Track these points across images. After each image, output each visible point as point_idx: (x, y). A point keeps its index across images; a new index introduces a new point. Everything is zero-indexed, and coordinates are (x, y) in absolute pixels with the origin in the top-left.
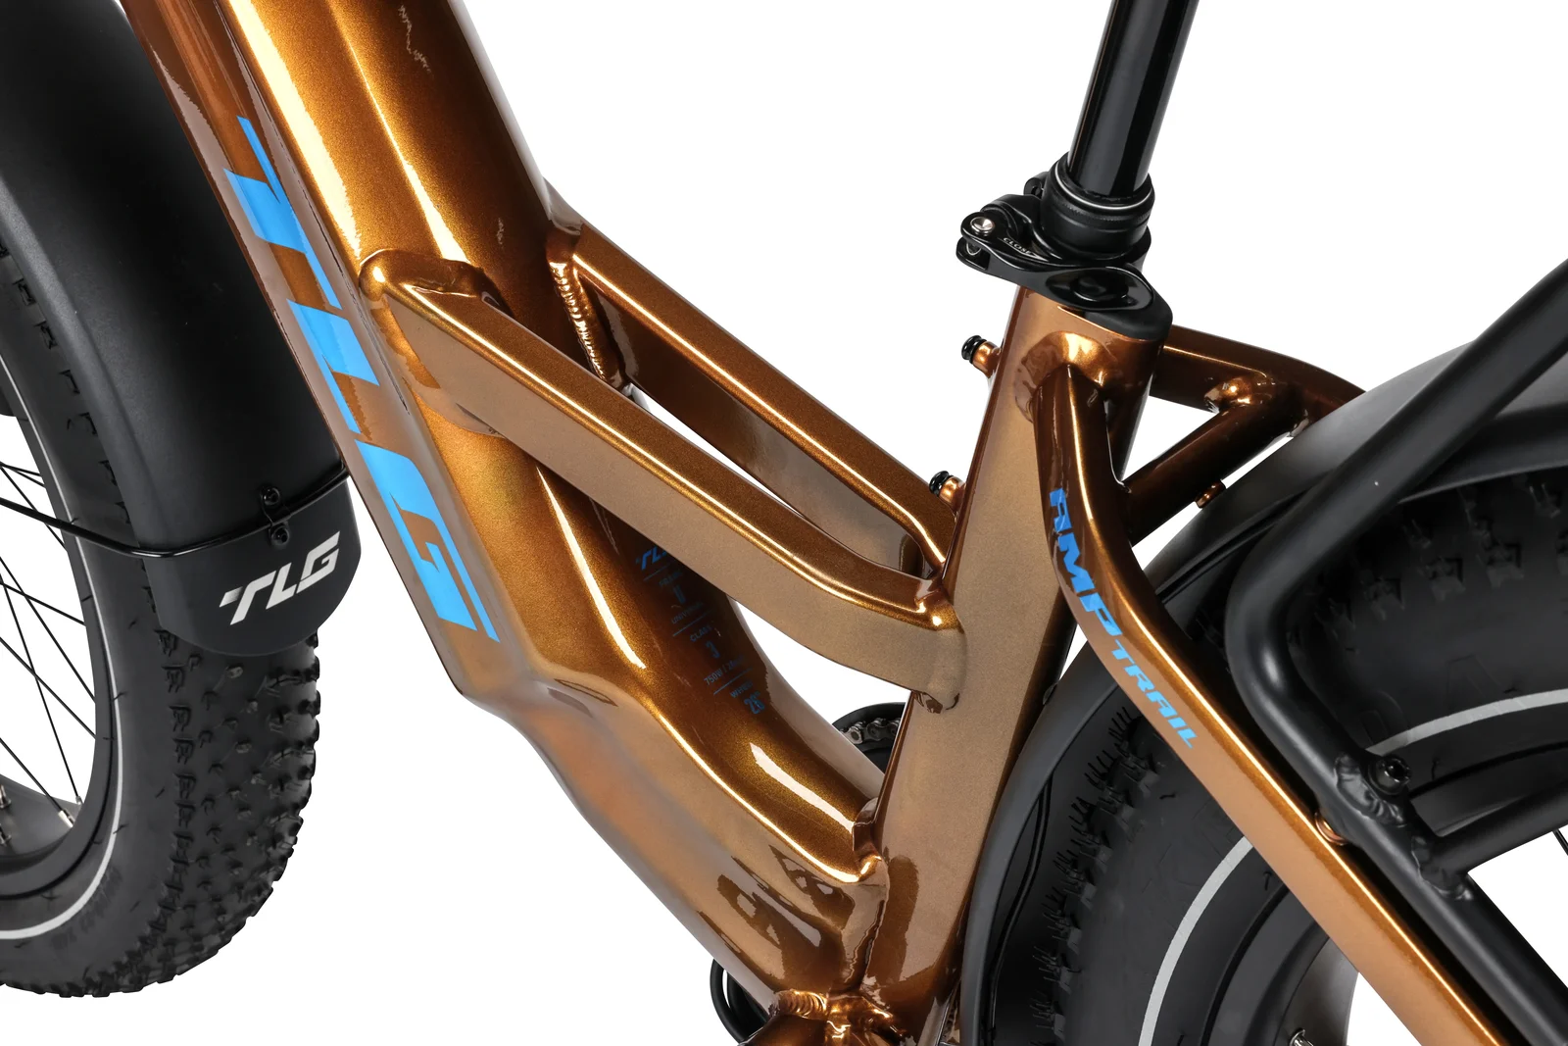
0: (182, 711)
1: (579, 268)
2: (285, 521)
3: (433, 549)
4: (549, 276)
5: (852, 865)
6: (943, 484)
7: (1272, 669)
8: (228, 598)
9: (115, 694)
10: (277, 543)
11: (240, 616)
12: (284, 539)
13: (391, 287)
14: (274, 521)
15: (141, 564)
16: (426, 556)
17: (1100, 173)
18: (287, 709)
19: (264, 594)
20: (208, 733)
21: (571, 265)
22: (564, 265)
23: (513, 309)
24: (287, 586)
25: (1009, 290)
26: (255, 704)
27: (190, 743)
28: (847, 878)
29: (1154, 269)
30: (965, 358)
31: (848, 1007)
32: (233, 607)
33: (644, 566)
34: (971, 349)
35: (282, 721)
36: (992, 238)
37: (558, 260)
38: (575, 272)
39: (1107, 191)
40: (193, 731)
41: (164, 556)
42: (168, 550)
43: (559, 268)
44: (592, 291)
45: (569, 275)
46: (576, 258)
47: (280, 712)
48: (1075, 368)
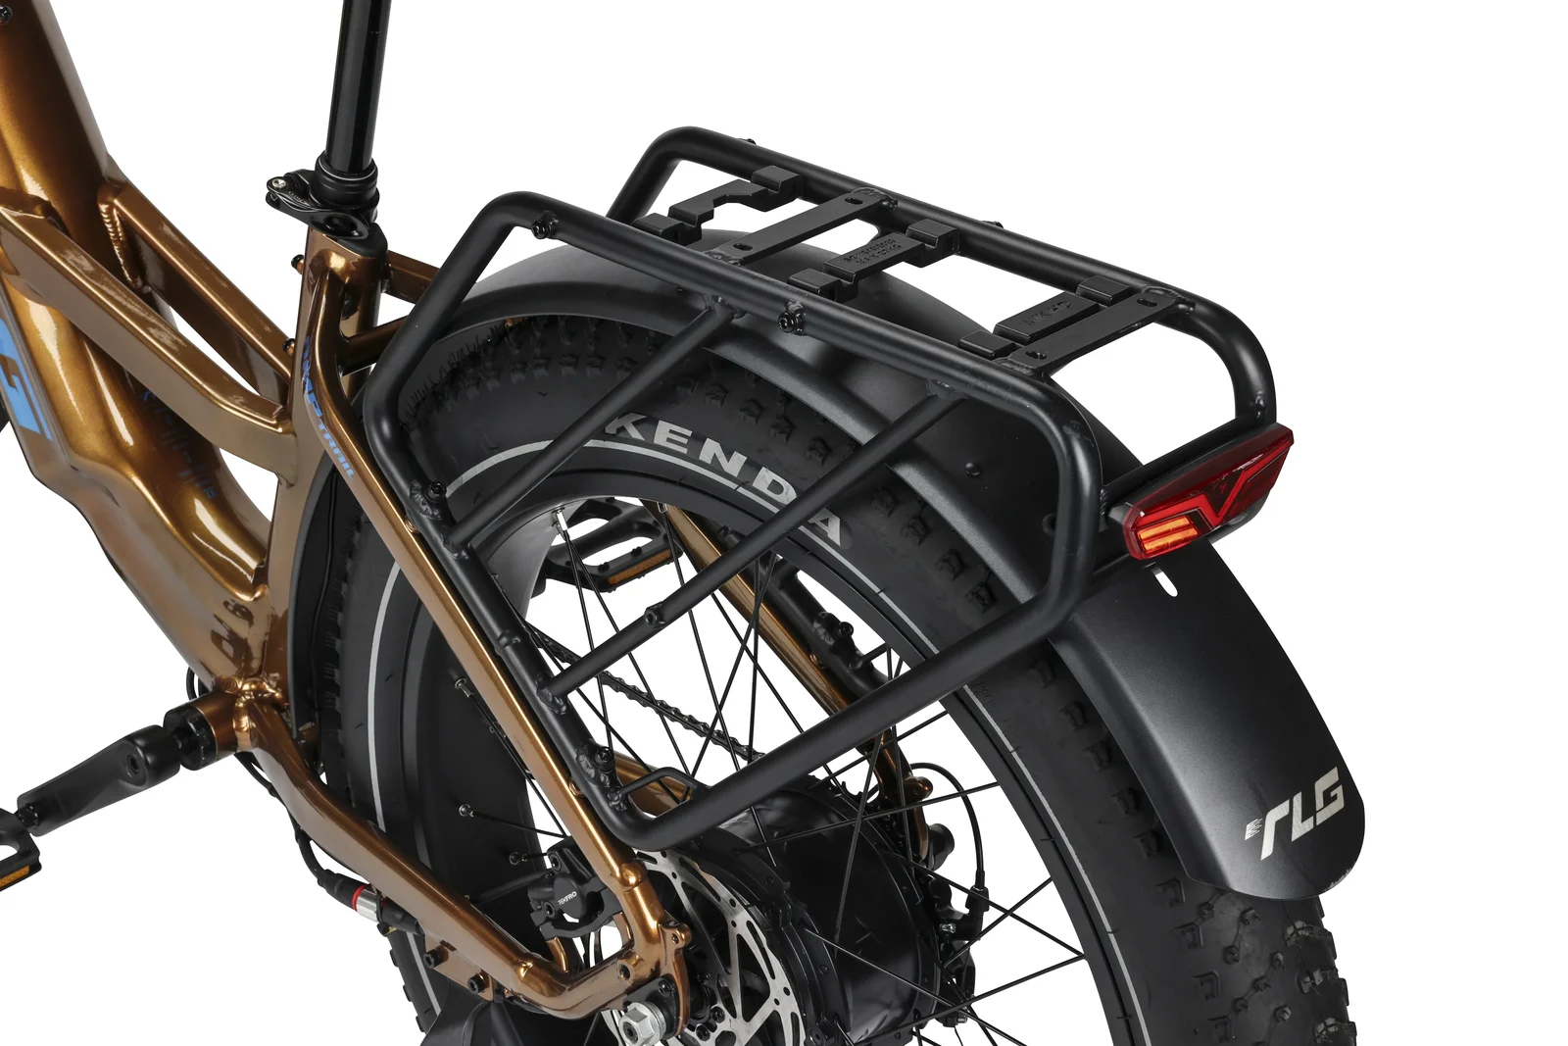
1: (118, 209)
3: (16, 379)
4: (98, 212)
5: (252, 592)
7: (386, 427)
17: (341, 160)
21: (112, 206)
22: (107, 206)
23: (71, 232)
28: (245, 598)
31: (253, 686)
33: (145, 399)
36: (284, 191)
37: (105, 203)
38: (115, 211)
39: (346, 170)
43: (103, 206)
44: (126, 224)
45: (109, 212)
46: (116, 202)
48: (332, 272)
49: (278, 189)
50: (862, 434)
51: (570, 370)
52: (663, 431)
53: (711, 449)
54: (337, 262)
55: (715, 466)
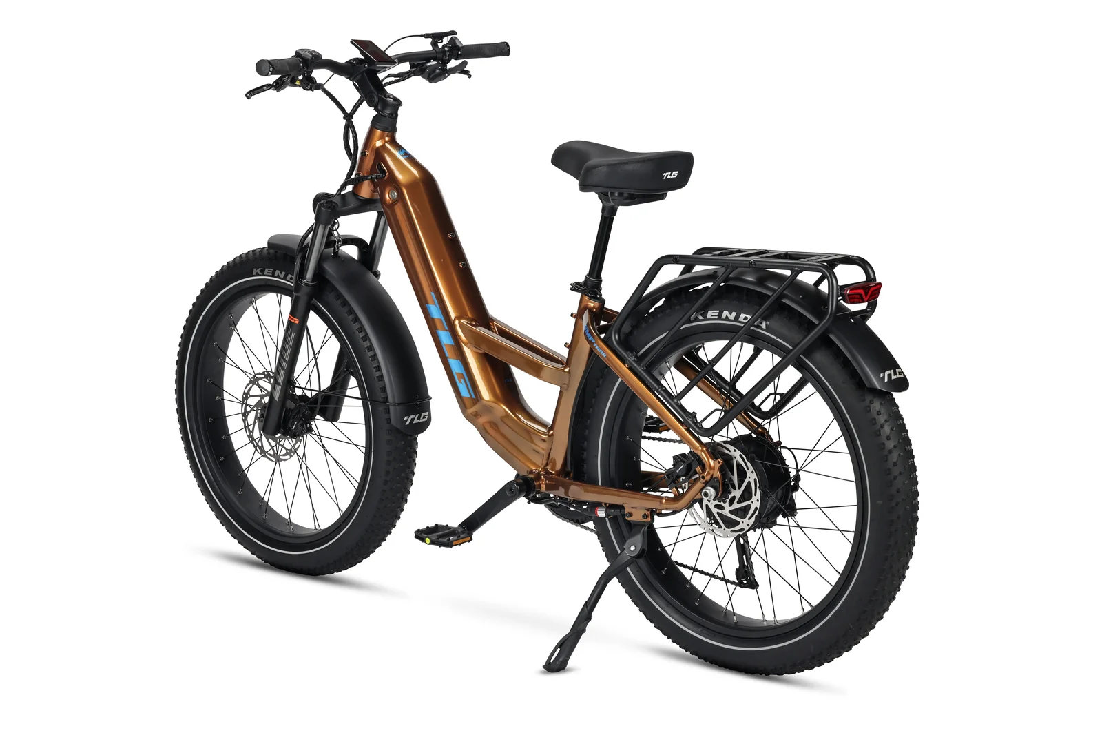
2: (419, 403)
8: (406, 418)
10: (417, 408)
11: (407, 423)
15: (388, 407)
16: (460, 382)
19: (413, 419)
25: (579, 295)
34: (572, 315)
39: (595, 277)
41: (394, 405)
48: (589, 309)
50: (770, 294)
51: (678, 307)
52: (710, 314)
53: (726, 313)
55: (727, 318)
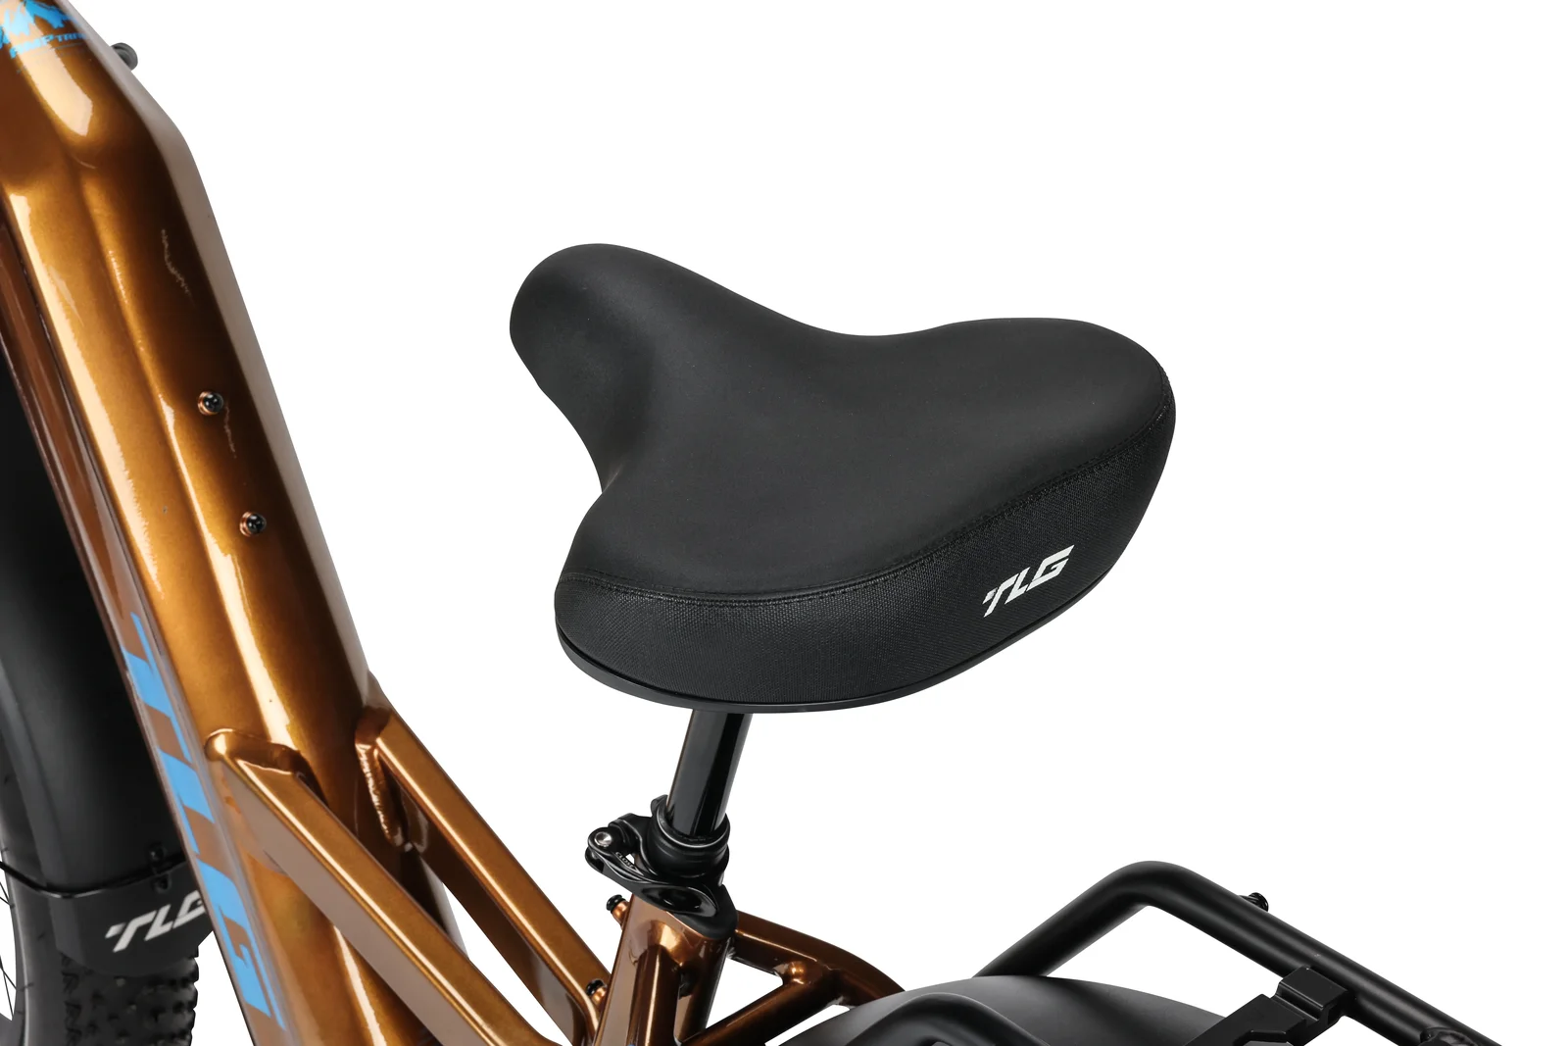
0: (74, 1008)
1: (380, 751)
2: (169, 872)
3: (245, 951)
4: (355, 755)
6: (596, 990)
8: (113, 931)
9: (26, 982)
10: (159, 890)
11: (122, 945)
12: (165, 887)
13: (227, 759)
14: (159, 872)
15: (46, 900)
18: (162, 1010)
19: (144, 930)
20: (93, 1026)
21: (375, 746)
22: (368, 747)
24: (165, 922)
26: (134, 1007)
27: (79, 1032)
29: (730, 879)
30: (608, 909)
32: (116, 938)
35: (156, 1020)
36: (610, 849)
37: (364, 742)
38: (376, 753)
40: (83, 1019)
41: (64, 897)
42: (68, 891)
43: (361, 748)
44: (388, 770)
45: (370, 754)
46: (379, 741)
47: (155, 1013)
48: (664, 950)
49: (601, 848)
54: (669, 940)
